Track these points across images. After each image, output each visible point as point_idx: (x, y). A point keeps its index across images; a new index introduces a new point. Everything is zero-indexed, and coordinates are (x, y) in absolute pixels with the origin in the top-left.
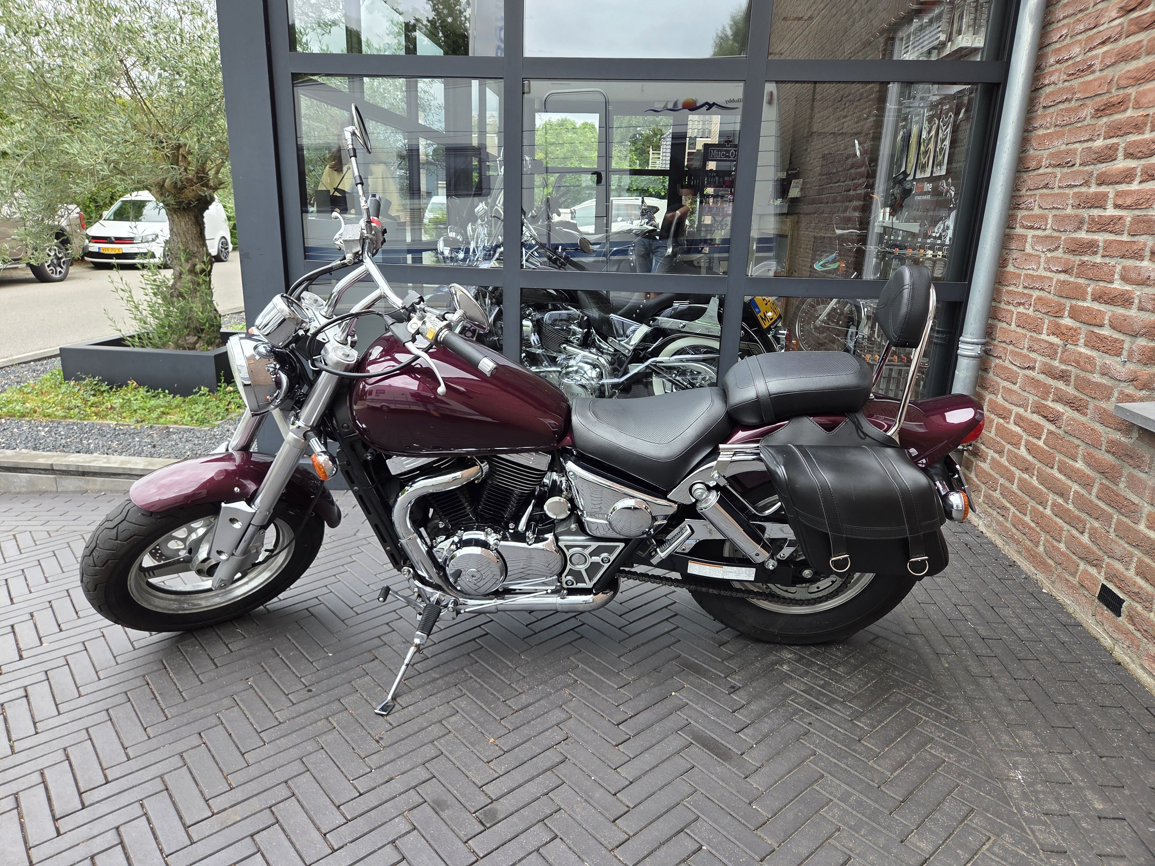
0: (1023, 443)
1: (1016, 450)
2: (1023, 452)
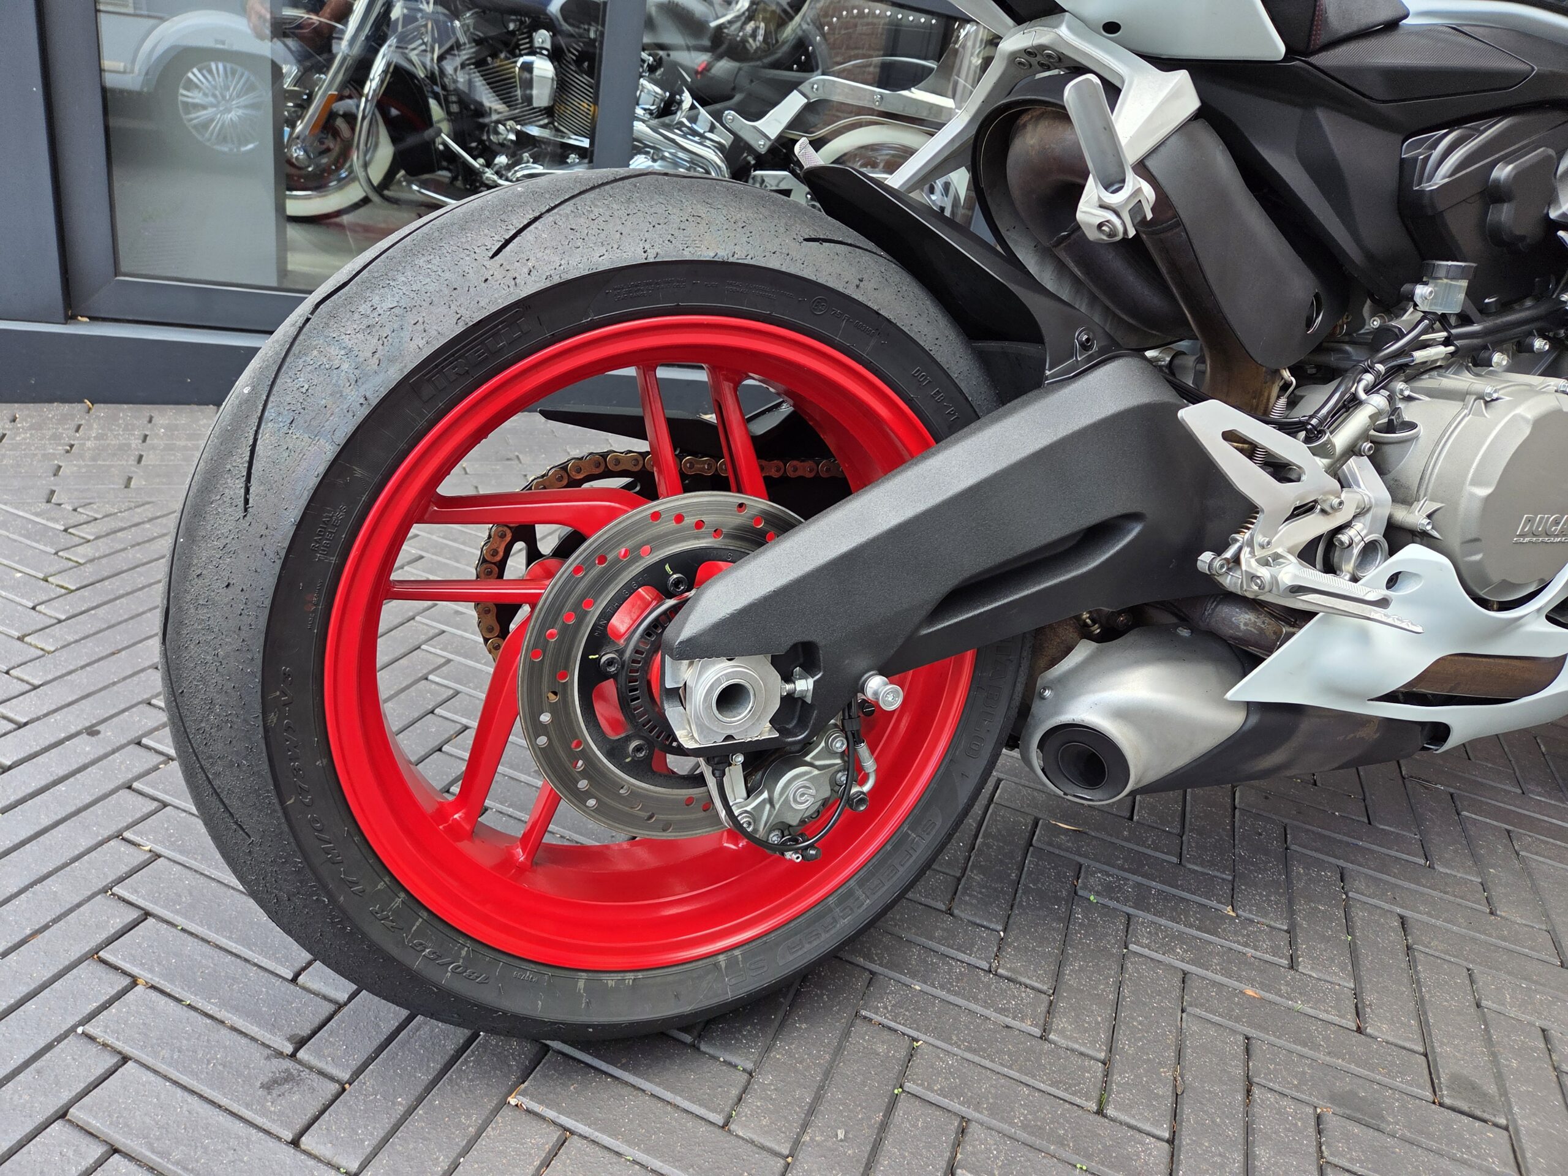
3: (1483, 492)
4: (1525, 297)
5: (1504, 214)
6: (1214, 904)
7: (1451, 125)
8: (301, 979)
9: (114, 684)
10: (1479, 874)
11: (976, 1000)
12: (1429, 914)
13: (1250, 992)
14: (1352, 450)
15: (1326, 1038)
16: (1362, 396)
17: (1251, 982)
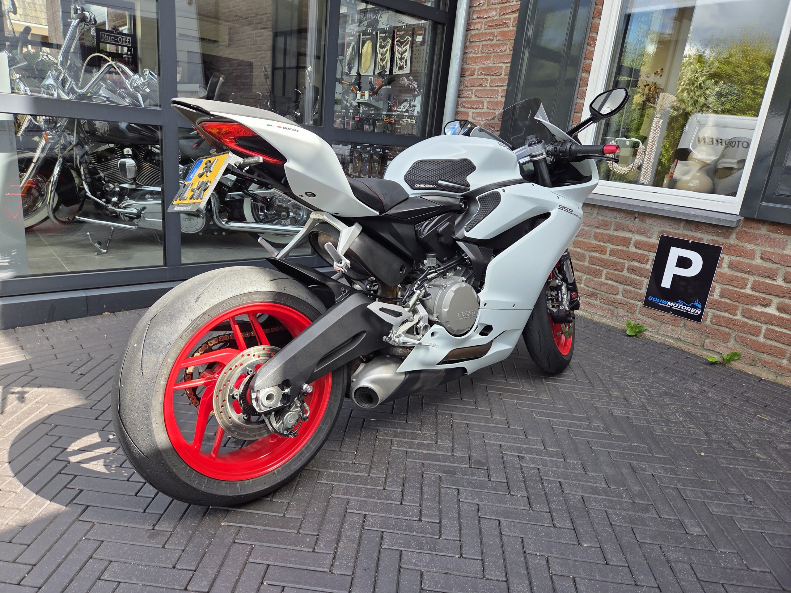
3: (446, 310)
4: (454, 256)
5: (442, 239)
6: (416, 431)
7: (426, 220)
8: (147, 511)
9: (35, 443)
10: (490, 408)
11: (349, 471)
12: (474, 421)
13: (424, 452)
14: (415, 304)
15: (443, 459)
16: (415, 291)
17: (425, 449)
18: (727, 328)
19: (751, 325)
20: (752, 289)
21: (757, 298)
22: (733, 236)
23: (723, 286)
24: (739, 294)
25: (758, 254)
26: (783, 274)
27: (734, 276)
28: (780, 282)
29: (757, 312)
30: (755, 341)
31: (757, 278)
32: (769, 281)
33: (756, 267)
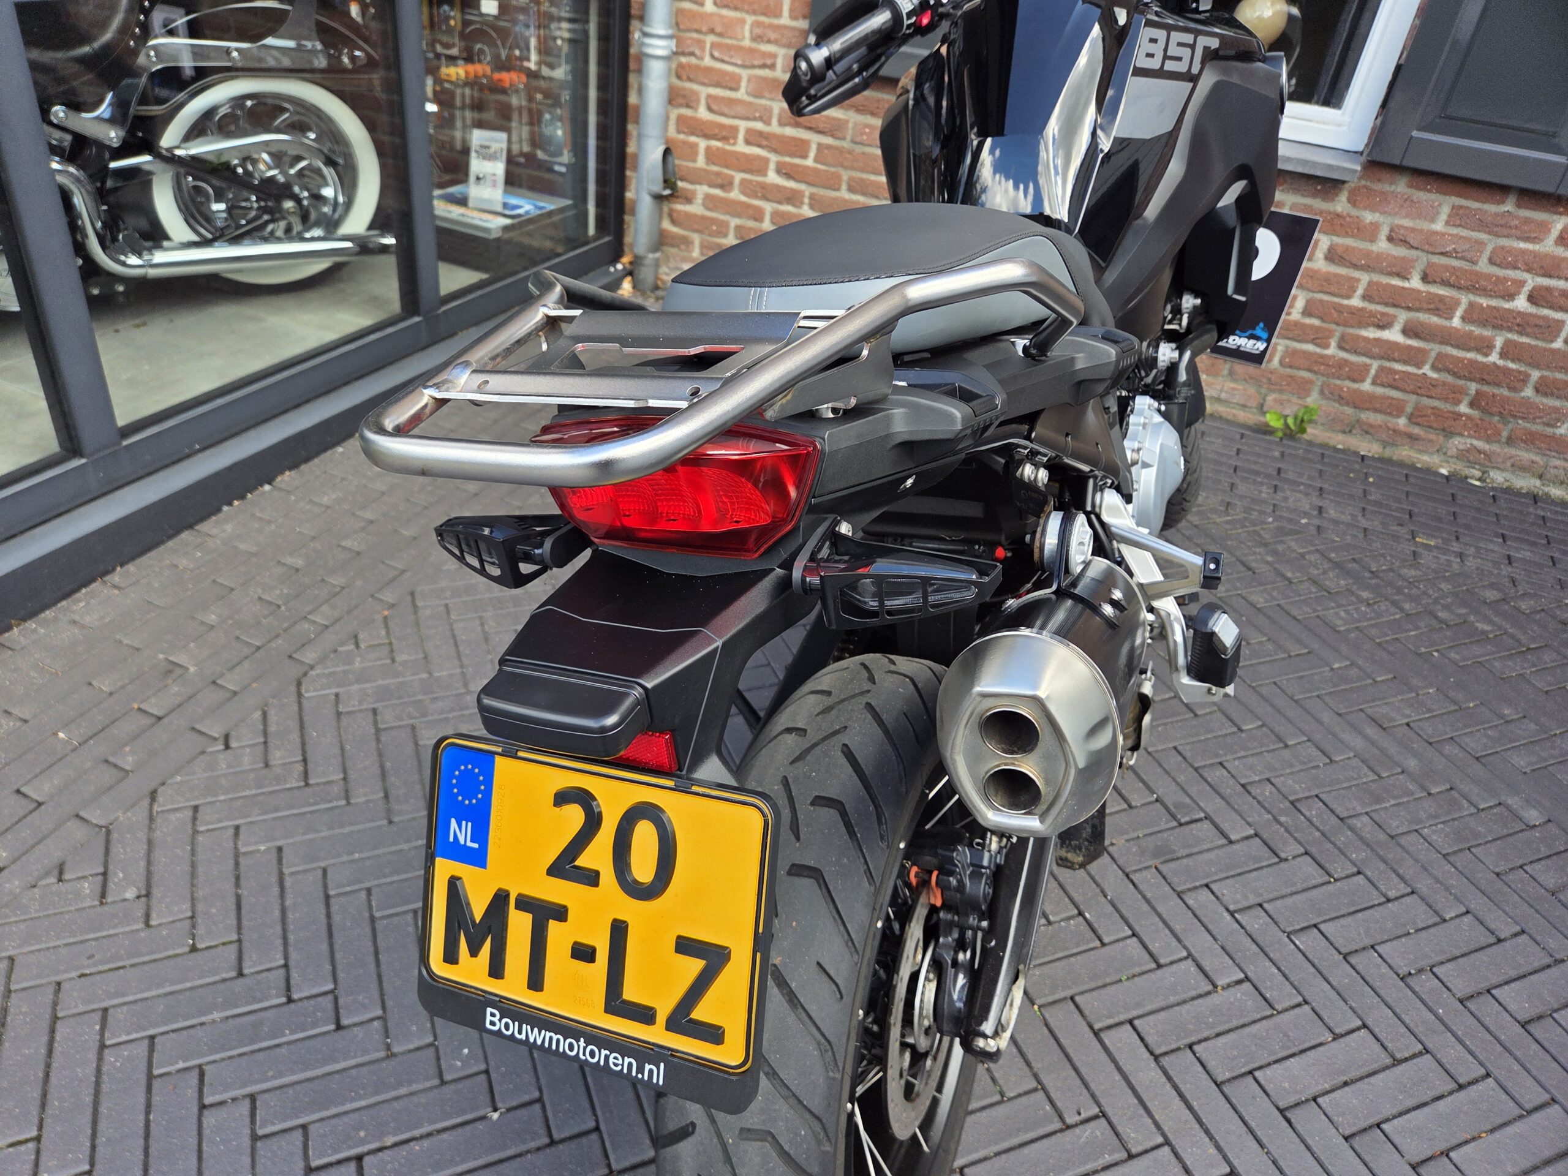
0: (772, 166)
1: (760, 179)
2: (772, 177)
18: (1310, 370)
19: (1352, 363)
20: (1365, 297)
21: (1372, 314)
22: (1343, 197)
23: (1311, 294)
24: (1339, 308)
25: (1384, 232)
26: (1422, 267)
27: (1336, 275)
28: (1415, 283)
29: (1367, 340)
30: (1356, 391)
31: (1376, 277)
32: (1396, 282)
33: (1379, 255)
